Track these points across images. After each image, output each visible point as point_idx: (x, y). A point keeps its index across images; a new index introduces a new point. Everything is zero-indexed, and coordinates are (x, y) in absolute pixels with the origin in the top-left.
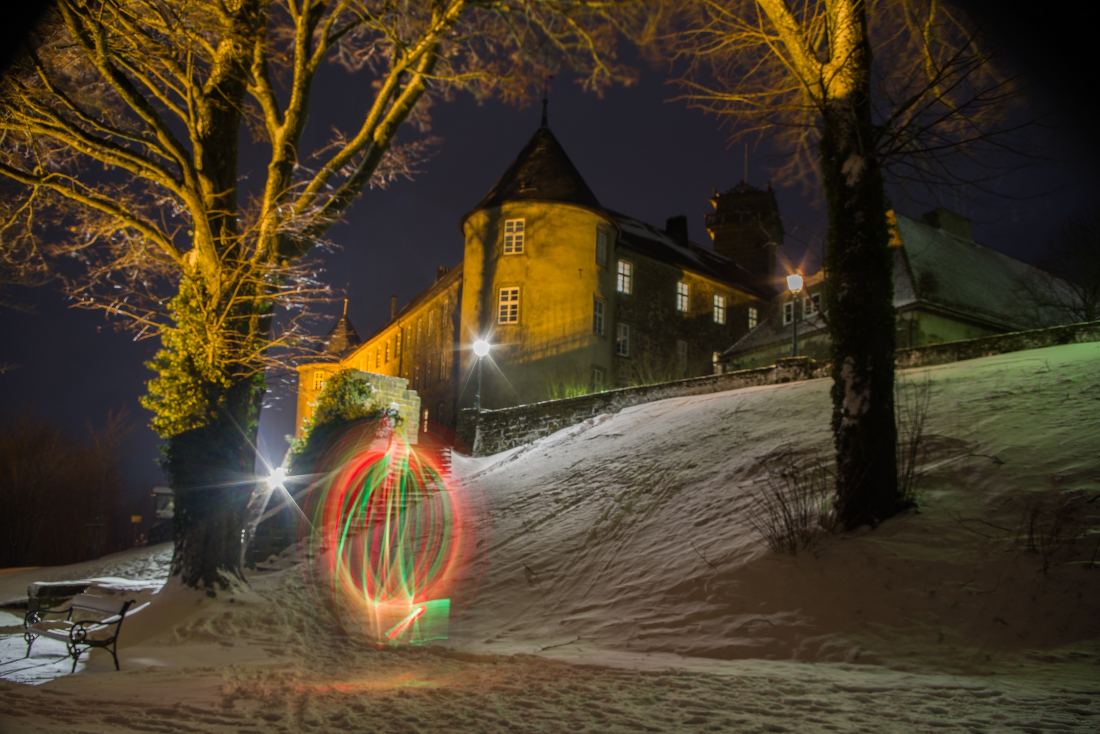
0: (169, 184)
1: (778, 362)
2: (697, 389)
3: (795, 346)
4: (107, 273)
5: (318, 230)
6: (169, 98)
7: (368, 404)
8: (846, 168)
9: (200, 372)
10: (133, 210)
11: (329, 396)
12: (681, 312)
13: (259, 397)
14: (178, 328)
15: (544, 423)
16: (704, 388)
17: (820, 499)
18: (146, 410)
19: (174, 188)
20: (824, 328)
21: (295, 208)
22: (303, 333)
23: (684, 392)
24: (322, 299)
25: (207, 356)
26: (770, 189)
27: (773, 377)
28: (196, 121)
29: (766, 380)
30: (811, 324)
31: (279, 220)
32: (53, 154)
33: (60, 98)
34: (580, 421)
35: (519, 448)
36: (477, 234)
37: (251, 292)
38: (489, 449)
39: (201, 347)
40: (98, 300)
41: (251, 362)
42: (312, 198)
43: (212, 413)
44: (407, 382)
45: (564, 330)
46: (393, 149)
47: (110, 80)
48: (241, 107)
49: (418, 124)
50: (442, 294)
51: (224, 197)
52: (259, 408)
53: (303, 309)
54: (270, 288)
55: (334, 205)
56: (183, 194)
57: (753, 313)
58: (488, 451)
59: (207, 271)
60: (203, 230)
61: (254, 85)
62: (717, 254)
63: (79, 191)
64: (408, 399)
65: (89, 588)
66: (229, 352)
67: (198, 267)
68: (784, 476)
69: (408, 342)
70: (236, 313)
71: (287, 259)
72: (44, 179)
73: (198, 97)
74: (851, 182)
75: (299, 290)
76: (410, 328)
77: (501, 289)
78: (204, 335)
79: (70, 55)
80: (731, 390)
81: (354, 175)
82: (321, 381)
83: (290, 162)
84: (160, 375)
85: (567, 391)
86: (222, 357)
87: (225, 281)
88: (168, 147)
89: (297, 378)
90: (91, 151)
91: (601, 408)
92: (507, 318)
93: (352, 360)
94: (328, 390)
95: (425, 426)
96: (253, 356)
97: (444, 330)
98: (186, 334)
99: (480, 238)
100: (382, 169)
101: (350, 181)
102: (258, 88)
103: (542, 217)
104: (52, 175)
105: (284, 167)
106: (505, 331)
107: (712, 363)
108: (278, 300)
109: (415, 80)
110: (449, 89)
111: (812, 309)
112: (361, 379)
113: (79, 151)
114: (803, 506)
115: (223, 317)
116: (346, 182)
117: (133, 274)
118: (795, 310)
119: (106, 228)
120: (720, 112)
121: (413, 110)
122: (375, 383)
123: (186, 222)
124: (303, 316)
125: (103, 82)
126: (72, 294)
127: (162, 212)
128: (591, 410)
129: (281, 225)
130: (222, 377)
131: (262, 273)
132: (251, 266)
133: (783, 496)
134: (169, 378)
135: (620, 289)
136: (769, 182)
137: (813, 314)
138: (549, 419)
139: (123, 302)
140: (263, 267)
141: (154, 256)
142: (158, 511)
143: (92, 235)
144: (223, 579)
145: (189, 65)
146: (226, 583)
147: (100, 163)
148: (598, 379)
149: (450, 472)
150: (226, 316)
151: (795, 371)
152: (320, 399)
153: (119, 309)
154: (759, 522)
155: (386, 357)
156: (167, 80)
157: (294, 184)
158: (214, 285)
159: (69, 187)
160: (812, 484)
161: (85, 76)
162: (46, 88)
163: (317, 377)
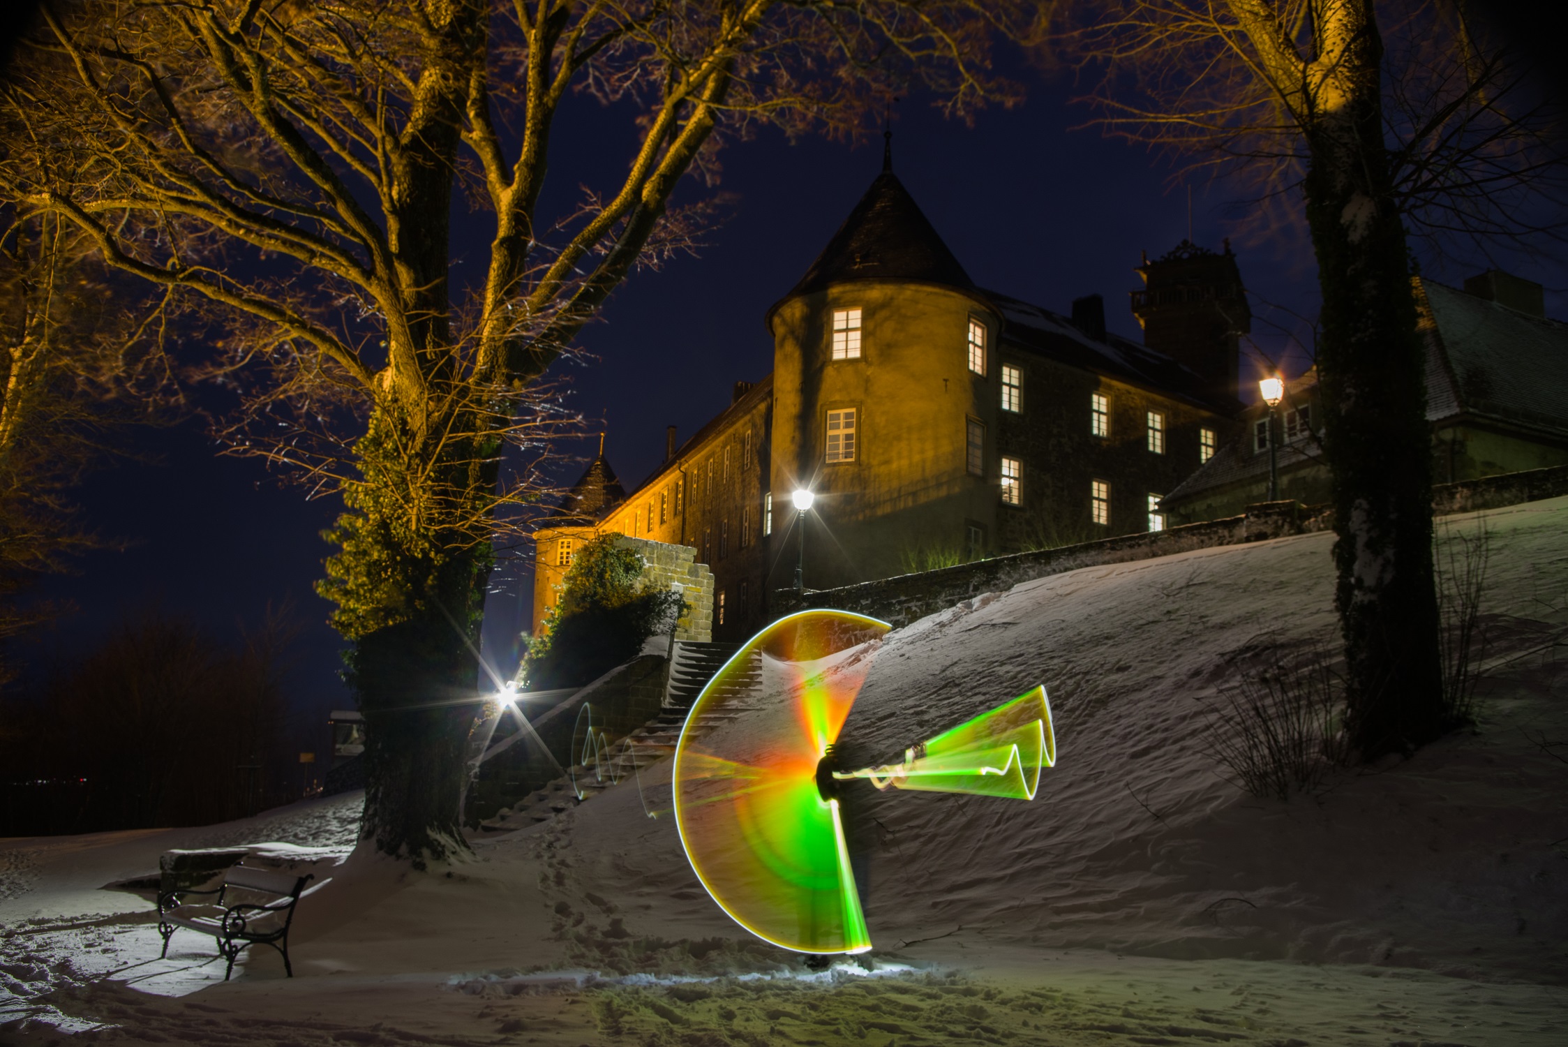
0: (354, 275)
1: (1248, 510)
2: (1127, 552)
3: (1274, 484)
4: (267, 404)
5: (563, 333)
6: (351, 154)
7: (639, 585)
8: (1347, 215)
9: (400, 544)
10: (303, 314)
11: (582, 575)
12: (1097, 437)
13: (483, 579)
14: (367, 481)
15: (898, 607)
16: (1136, 550)
17: (1322, 715)
18: (325, 601)
19: (360, 281)
20: (1318, 456)
21: (530, 303)
22: (546, 484)
23: (1107, 558)
24: (573, 435)
25: (409, 520)
26: (1228, 251)
27: (1242, 532)
28: (390, 185)
29: (1231, 537)
30: (1297, 451)
31: (508, 321)
32: (192, 240)
33: (204, 161)
34: (952, 604)
35: (861, 646)
36: (792, 332)
37: (470, 427)
38: (818, 650)
39: (401, 507)
40: (256, 444)
41: (472, 527)
42: (555, 288)
43: (417, 603)
44: (694, 551)
45: (924, 470)
46: (668, 213)
47: (272, 132)
48: (452, 161)
49: (702, 176)
50: (741, 422)
51: (426, 290)
52: (483, 593)
53: (544, 449)
54: (496, 420)
55: (586, 296)
56: (374, 289)
57: (1207, 436)
58: (816, 651)
59: (408, 397)
60: (402, 339)
61: (471, 131)
62: (1149, 351)
63: (229, 290)
64: (697, 576)
65: (244, 858)
66: (441, 513)
67: (395, 392)
68: (1264, 681)
69: (694, 493)
70: (451, 456)
71: (521, 378)
72: (181, 276)
73: (393, 150)
74: (1355, 237)
75: (538, 422)
76: (696, 472)
77: (829, 412)
78: (404, 490)
79: (216, 100)
80: (1179, 552)
81: (614, 253)
82: (568, 553)
83: (523, 238)
84: (342, 549)
85: (930, 561)
86: (431, 520)
87: (433, 412)
88: (352, 222)
89: (535, 549)
90: (246, 233)
91: (983, 584)
92: (838, 454)
93: (613, 520)
94: (580, 565)
95: (721, 616)
96: (474, 519)
97: (745, 474)
98: (379, 489)
99: (796, 338)
100: (654, 242)
101: (608, 262)
102: (474, 133)
103: (885, 304)
104: (192, 269)
105: (514, 245)
106: (837, 474)
107: (1147, 512)
108: (508, 437)
109: (699, 113)
110: (748, 124)
111: (1298, 427)
112: (628, 549)
113: (228, 234)
114: (1296, 726)
115: (431, 464)
116: (602, 263)
117: (303, 406)
118: (1272, 430)
119: (266, 341)
120: (1153, 141)
121: (696, 156)
122: (647, 555)
123: (377, 329)
124: (546, 459)
125: (261, 135)
126: (220, 437)
127: (343, 315)
128: (968, 588)
129: (511, 329)
130: (430, 550)
131: (485, 398)
132: (469, 388)
133: (1265, 711)
134: (355, 553)
135: (1005, 406)
136: (1226, 242)
137: (1300, 436)
138: (905, 602)
139: (291, 445)
140: (487, 389)
141: (333, 378)
142: (338, 746)
143: (246, 352)
144: (435, 843)
145: (379, 106)
146: (440, 849)
147: (256, 250)
148: (976, 541)
149: (761, 683)
150: (435, 462)
151: (1276, 522)
152: (568, 579)
153: (285, 456)
154: (1228, 750)
155: (662, 515)
156: (350, 128)
157: (529, 269)
158: (417, 418)
159: (215, 285)
160: (1309, 693)
161: (235, 129)
162: (185, 148)
163: (562, 547)
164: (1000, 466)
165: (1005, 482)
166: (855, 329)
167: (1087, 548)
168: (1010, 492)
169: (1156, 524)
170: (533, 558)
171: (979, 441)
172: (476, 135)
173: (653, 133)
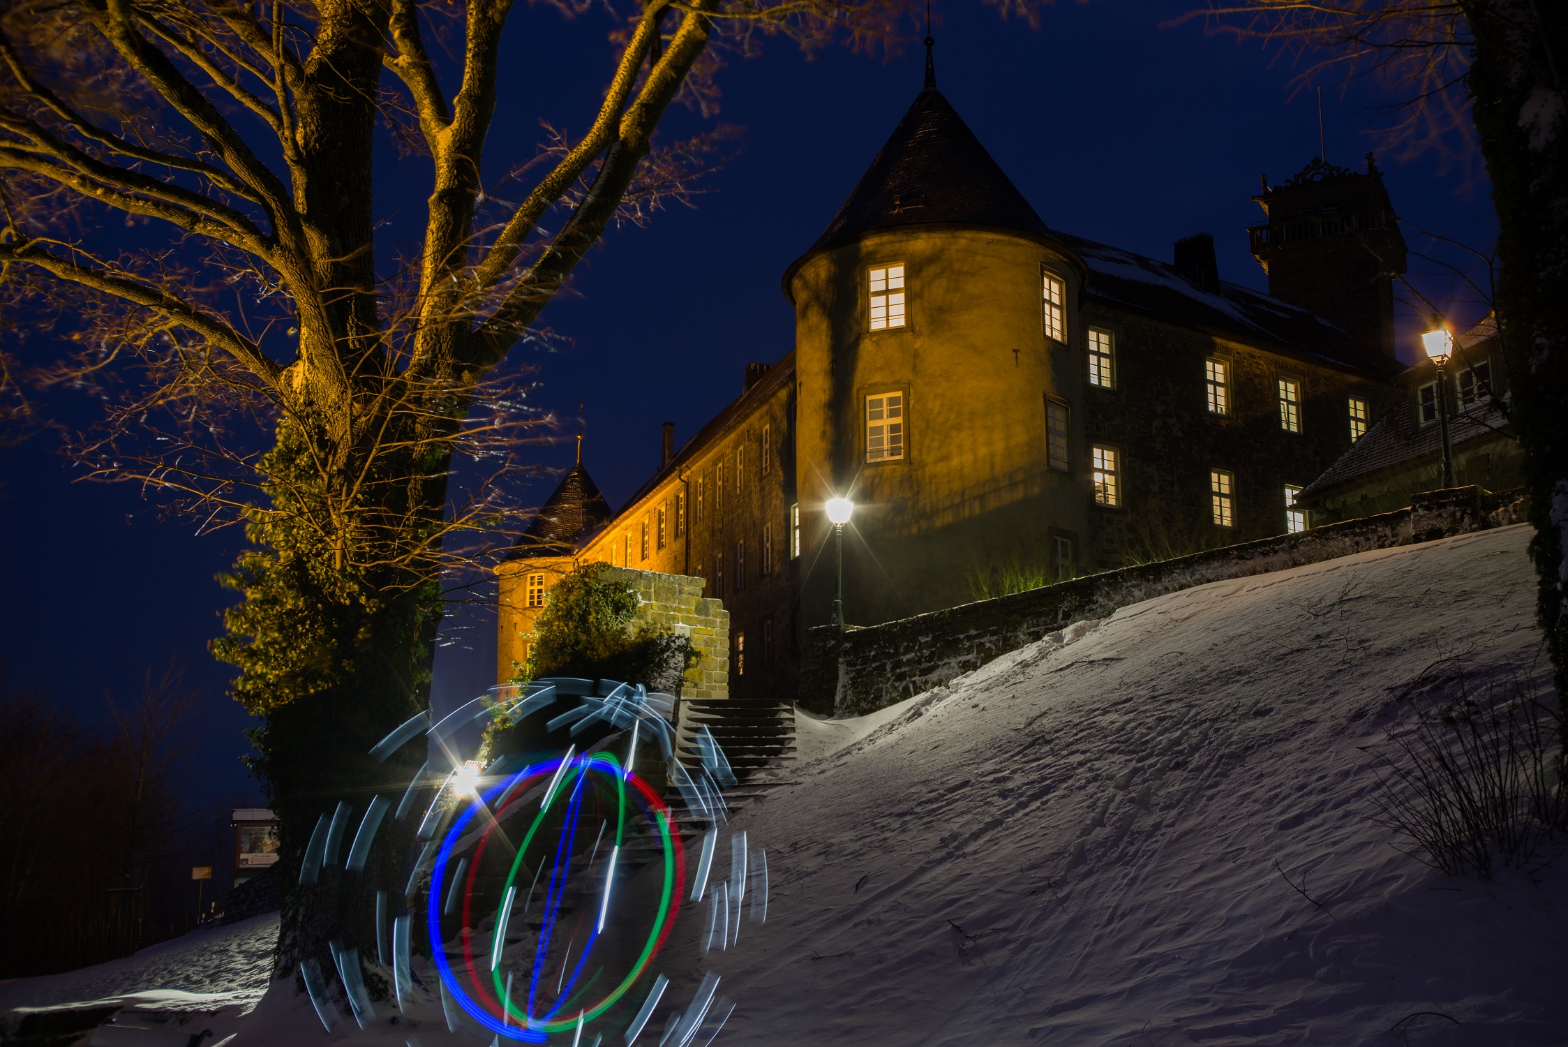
0: (250, 244)
1: (1416, 500)
2: (1259, 561)
3: (1448, 465)
4: (141, 413)
5: (523, 311)
6: (240, 88)
7: (632, 629)
8: (1526, 115)
9: (319, 588)
10: (186, 295)
11: (559, 618)
12: (1214, 415)
13: (431, 628)
14: (275, 509)
15: (967, 644)
16: (1272, 559)
17: (1530, 763)
18: (222, 664)
19: (259, 251)
20: (1505, 426)
21: (482, 273)
22: (508, 504)
23: (1234, 570)
24: (542, 439)
25: (332, 557)
26: (1372, 169)
27: (1409, 529)
28: (293, 129)
29: (1394, 536)
30: (1476, 422)
31: (453, 297)
32: (34, 203)
33: (45, 101)
34: (1037, 637)
35: (922, 696)
36: (817, 298)
37: (409, 434)
38: (866, 703)
39: (321, 541)
40: (126, 466)
41: (414, 563)
42: (511, 254)
43: (345, 663)
44: (703, 582)
45: (993, 467)
46: (653, 153)
47: (135, 62)
48: (373, 95)
49: (696, 104)
50: (757, 414)
51: (351, 261)
52: (432, 647)
53: (505, 459)
54: (441, 424)
55: (551, 262)
56: (277, 263)
57: (1357, 408)
58: (864, 705)
59: (325, 399)
60: (316, 324)
61: (395, 55)
62: (1276, 301)
63: (86, 268)
64: (707, 614)
65: (117, 1013)
66: (374, 547)
67: (308, 393)
68: (1449, 721)
69: (700, 507)
70: (384, 472)
71: (472, 370)
72: (20, 250)
73: (294, 83)
74: (1537, 142)
75: (497, 425)
76: (701, 481)
77: (869, 398)
78: (324, 519)
79: (59, 22)
80: (1327, 559)
81: (585, 206)
82: (540, 591)
83: (468, 190)
84: (245, 598)
85: (1007, 583)
86: (360, 556)
87: (359, 417)
88: (245, 176)
89: (497, 588)
90: (104, 193)
91: (1075, 610)
92: (883, 450)
93: (597, 547)
94: (556, 605)
95: (740, 664)
96: (417, 552)
97: (764, 481)
98: (291, 518)
99: (823, 306)
100: (636, 190)
101: (579, 218)
102: (401, 58)
103: (934, 258)
104: (34, 241)
105: (456, 199)
106: (881, 476)
107: (1283, 509)
108: (458, 445)
109: (689, 23)
110: (751, 36)
111: (1475, 392)
112: (617, 583)
113: (82, 195)
114: (1497, 779)
115: (358, 483)
116: (571, 219)
117: (189, 414)
118: (1441, 396)
119: (136, 332)
120: (1268, 35)
121: (687, 78)
122: (642, 589)
123: (286, 314)
124: (507, 471)
125: (123, 67)
126: (78, 458)
127: (238, 295)
128: (1056, 615)
129: (457, 307)
130: (360, 594)
131: (426, 396)
132: (405, 385)
133: (1453, 762)
134: (262, 602)
135: (1094, 380)
136: (1369, 157)
137: (1478, 403)
138: (976, 636)
139: (173, 465)
140: (428, 385)
141: (226, 377)
142: (243, 856)
143: (111, 347)
144: (375, 979)
145: (275, 25)
146: (381, 986)
147: (120, 214)
148: (1065, 555)
149: (794, 749)
150: (363, 481)
151: (1453, 515)
152: (541, 624)
153: (165, 479)
154: (1408, 815)
155: (660, 537)
156: (238, 56)
157: (479, 231)
158: (339, 425)
159: (66, 262)
160: (1511, 735)
161: (89, 59)
162: (19, 84)
163: (532, 584)
164: (1090, 457)
165: (1098, 478)
166: (896, 291)
167: (1207, 558)
168: (1105, 490)
169: (1296, 523)
170: (495, 600)
171: (1061, 426)
172: (403, 60)
173: (630, 52)
